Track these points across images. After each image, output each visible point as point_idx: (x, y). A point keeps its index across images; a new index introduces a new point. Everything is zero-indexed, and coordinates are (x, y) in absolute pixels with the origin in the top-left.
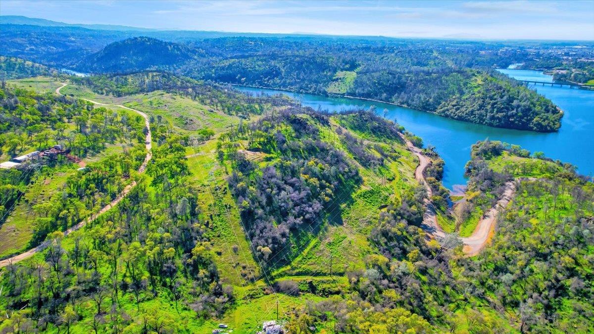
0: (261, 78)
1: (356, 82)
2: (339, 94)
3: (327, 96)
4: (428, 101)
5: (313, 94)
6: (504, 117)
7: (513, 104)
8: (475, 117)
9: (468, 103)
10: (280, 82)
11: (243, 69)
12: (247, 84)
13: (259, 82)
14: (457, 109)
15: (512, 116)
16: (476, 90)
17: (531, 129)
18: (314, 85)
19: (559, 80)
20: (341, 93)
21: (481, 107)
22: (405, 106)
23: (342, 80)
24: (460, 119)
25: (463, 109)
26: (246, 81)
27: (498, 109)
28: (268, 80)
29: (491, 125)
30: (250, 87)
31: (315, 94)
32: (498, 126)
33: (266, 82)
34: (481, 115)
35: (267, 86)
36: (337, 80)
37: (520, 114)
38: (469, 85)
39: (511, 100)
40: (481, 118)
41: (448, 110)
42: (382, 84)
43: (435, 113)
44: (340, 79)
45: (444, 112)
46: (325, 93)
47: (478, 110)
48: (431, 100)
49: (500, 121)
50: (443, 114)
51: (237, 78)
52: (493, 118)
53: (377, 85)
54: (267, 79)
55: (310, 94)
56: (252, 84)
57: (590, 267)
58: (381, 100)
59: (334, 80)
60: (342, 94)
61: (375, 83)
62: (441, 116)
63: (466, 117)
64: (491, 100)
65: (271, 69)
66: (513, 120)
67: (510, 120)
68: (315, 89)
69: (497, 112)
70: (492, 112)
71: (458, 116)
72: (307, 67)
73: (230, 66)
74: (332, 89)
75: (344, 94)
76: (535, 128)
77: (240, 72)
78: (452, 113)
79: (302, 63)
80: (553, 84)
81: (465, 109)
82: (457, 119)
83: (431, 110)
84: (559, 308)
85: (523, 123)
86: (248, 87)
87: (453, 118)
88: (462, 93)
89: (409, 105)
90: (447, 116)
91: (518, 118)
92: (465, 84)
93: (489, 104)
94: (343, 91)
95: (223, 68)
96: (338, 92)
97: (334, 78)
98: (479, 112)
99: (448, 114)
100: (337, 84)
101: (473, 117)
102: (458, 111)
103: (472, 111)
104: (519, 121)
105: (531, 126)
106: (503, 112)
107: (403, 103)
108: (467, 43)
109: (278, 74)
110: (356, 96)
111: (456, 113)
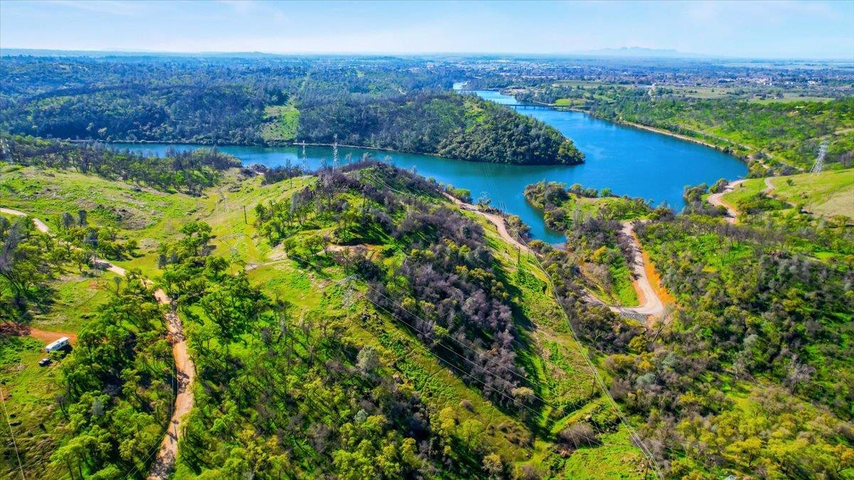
0: (137, 127)
1: (302, 121)
2: (283, 141)
3: (267, 146)
4: (422, 140)
5: (242, 144)
6: (528, 150)
7: (530, 134)
8: (492, 154)
9: (477, 137)
10: (174, 131)
11: (95, 113)
12: (112, 139)
13: (135, 134)
14: (467, 147)
15: (536, 148)
16: (480, 120)
17: (559, 163)
18: (238, 131)
19: (525, 101)
20: (285, 139)
21: (496, 141)
22: (390, 149)
23: (279, 119)
24: (475, 159)
25: (474, 146)
26: (107, 133)
27: (517, 141)
28: (151, 129)
29: (514, 163)
30: (120, 143)
31: (245, 145)
32: (523, 164)
33: (148, 133)
34: (498, 151)
35: (152, 138)
36: (271, 120)
37: (543, 145)
38: (467, 114)
39: (528, 128)
40: (501, 154)
41: (454, 149)
42: (344, 121)
43: (437, 154)
44: (275, 118)
45: (450, 152)
46: (260, 141)
47: (493, 145)
48: (426, 138)
49: (524, 157)
50: (449, 156)
51: (88, 128)
52: (514, 153)
53: (337, 122)
54: (148, 126)
55: (235, 144)
56: (123, 137)
57: (808, 305)
58: (351, 144)
59: (266, 121)
60: (288, 141)
61: (333, 121)
62: (447, 157)
63: (481, 156)
64: (505, 131)
65: (150, 110)
66: (538, 153)
67: (535, 154)
68: (242, 135)
69: (517, 145)
70: (511, 146)
71: (471, 156)
72: (212, 103)
73: (65, 110)
74: (267, 133)
75: (292, 141)
76: (564, 161)
77: (89, 119)
78: (461, 152)
79: (201, 98)
80: (516, 106)
81: (476, 146)
82: (470, 160)
83: (429, 152)
84: (808, 358)
85: (549, 155)
86: (115, 143)
87: (463, 159)
88: (463, 126)
89: (395, 147)
90: (455, 157)
91: (542, 150)
92: (462, 113)
93: (504, 136)
94: (287, 137)
95: (50, 114)
96: (280, 138)
97: (265, 117)
98: (495, 148)
99: (457, 154)
100: (272, 125)
101: (490, 156)
102: (469, 149)
103: (487, 148)
104: (544, 154)
105: (559, 158)
106: (524, 145)
107: (385, 146)
108: (381, 58)
109: (164, 117)
110: (312, 142)
111: (467, 151)
